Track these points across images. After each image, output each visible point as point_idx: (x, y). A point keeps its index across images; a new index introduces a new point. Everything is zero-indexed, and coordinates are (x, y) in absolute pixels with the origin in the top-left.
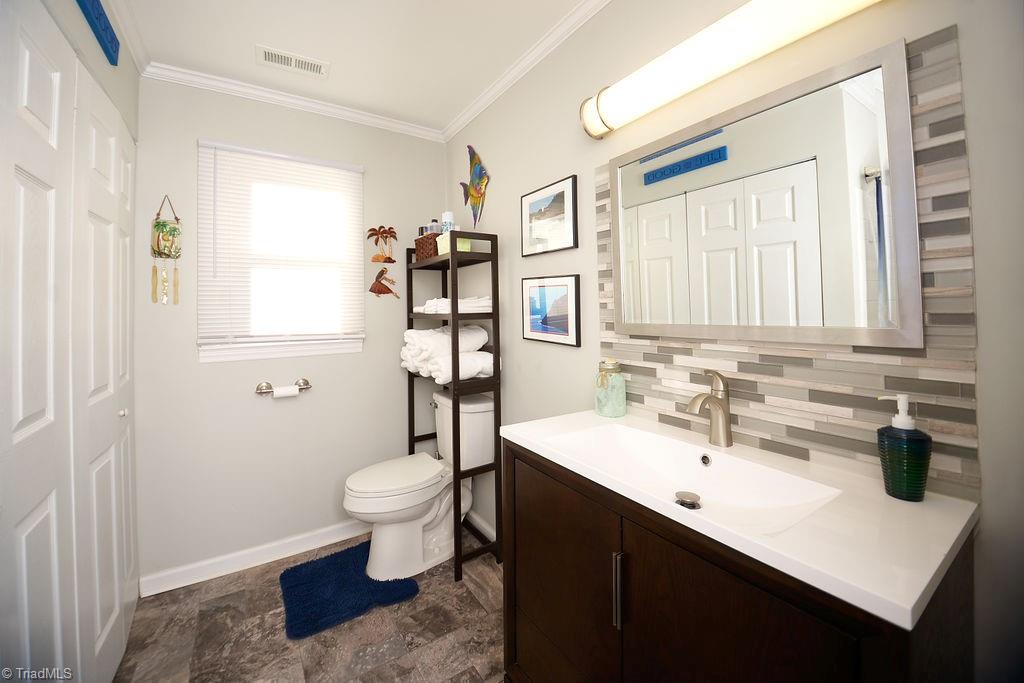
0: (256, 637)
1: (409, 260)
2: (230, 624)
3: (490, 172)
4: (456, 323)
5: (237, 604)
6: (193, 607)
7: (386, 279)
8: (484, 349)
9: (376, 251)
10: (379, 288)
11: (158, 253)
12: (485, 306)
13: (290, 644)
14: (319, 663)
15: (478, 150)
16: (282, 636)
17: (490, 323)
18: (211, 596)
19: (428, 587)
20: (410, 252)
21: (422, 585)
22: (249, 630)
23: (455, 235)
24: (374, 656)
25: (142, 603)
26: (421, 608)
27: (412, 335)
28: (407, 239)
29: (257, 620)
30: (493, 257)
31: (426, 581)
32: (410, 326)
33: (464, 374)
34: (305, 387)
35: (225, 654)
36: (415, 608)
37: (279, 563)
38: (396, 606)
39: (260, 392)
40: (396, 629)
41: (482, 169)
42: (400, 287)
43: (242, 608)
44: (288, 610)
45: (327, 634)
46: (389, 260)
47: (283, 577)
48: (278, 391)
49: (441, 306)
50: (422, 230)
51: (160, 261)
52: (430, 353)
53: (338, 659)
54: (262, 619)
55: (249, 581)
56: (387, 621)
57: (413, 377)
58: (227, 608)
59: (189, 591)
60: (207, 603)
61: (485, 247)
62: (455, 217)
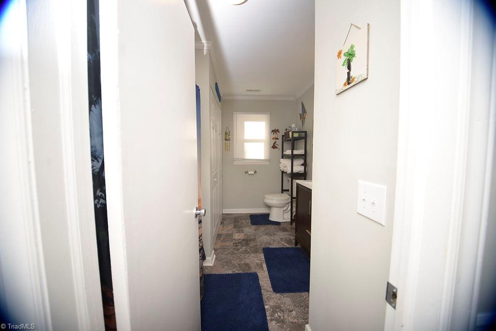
1: (283, 139)
3: (307, 111)
4: (293, 157)
6: (233, 217)
7: (276, 144)
8: (302, 165)
9: (274, 136)
10: (274, 147)
11: (226, 140)
12: (302, 152)
15: (304, 103)
16: (250, 224)
17: (304, 157)
18: (236, 216)
20: (283, 136)
23: (293, 133)
24: (268, 231)
26: (281, 227)
27: (282, 160)
28: (282, 132)
30: (305, 138)
31: (283, 223)
32: (282, 158)
33: (294, 171)
34: (255, 172)
37: (249, 213)
38: (275, 225)
39: (246, 172)
40: (274, 228)
41: (305, 110)
42: (280, 147)
43: (242, 218)
44: (251, 221)
45: (259, 226)
46: (277, 139)
47: (250, 216)
48: (249, 173)
49: (288, 152)
50: (286, 129)
51: (227, 142)
52: (286, 164)
53: (261, 229)
54: (246, 221)
55: (243, 215)
56: (272, 227)
57: (283, 172)
59: (232, 214)
61: (303, 135)
62: (296, 126)
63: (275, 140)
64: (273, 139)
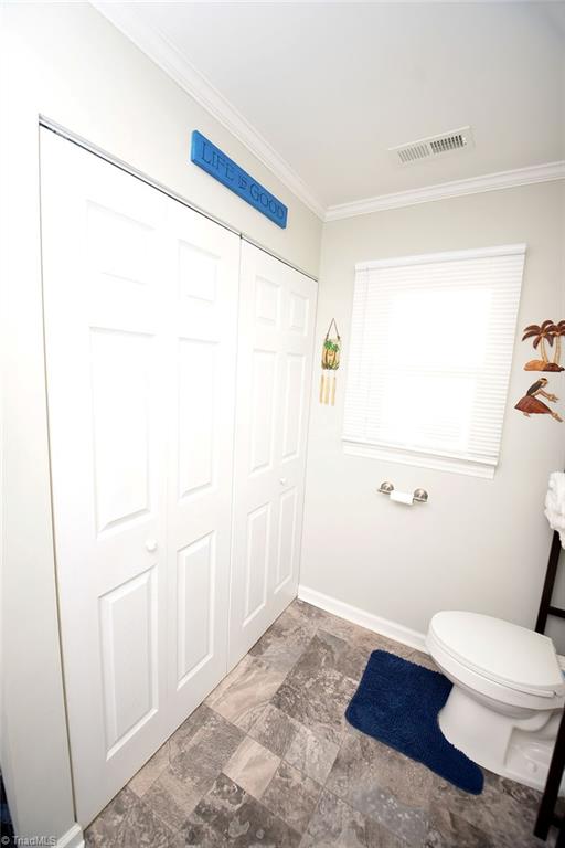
0: (329, 691)
2: (323, 664)
5: (335, 650)
6: (314, 628)
7: (543, 394)
9: (536, 355)
10: (531, 406)
11: (326, 366)
13: (344, 721)
14: (349, 763)
16: (343, 708)
18: (328, 629)
19: (494, 801)
21: (489, 789)
22: (329, 681)
24: (390, 812)
25: (297, 603)
26: (467, 817)
29: (337, 675)
31: (495, 791)
34: (421, 498)
35: (307, 685)
36: (462, 809)
37: (380, 638)
38: (444, 783)
40: (428, 810)
43: (337, 657)
44: (360, 689)
47: (374, 655)
48: (396, 495)
51: (327, 371)
53: (363, 778)
54: (342, 678)
55: (352, 637)
56: (426, 790)
58: (329, 648)
59: (320, 614)
60: (323, 633)
63: (536, 376)
64: (531, 367)
